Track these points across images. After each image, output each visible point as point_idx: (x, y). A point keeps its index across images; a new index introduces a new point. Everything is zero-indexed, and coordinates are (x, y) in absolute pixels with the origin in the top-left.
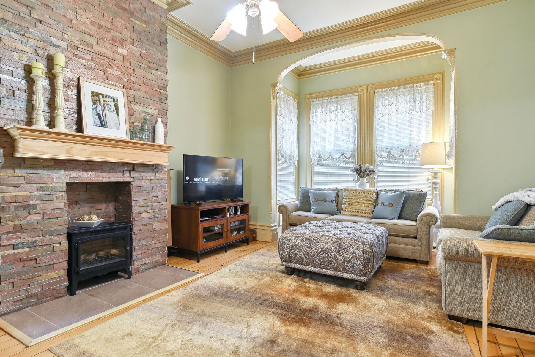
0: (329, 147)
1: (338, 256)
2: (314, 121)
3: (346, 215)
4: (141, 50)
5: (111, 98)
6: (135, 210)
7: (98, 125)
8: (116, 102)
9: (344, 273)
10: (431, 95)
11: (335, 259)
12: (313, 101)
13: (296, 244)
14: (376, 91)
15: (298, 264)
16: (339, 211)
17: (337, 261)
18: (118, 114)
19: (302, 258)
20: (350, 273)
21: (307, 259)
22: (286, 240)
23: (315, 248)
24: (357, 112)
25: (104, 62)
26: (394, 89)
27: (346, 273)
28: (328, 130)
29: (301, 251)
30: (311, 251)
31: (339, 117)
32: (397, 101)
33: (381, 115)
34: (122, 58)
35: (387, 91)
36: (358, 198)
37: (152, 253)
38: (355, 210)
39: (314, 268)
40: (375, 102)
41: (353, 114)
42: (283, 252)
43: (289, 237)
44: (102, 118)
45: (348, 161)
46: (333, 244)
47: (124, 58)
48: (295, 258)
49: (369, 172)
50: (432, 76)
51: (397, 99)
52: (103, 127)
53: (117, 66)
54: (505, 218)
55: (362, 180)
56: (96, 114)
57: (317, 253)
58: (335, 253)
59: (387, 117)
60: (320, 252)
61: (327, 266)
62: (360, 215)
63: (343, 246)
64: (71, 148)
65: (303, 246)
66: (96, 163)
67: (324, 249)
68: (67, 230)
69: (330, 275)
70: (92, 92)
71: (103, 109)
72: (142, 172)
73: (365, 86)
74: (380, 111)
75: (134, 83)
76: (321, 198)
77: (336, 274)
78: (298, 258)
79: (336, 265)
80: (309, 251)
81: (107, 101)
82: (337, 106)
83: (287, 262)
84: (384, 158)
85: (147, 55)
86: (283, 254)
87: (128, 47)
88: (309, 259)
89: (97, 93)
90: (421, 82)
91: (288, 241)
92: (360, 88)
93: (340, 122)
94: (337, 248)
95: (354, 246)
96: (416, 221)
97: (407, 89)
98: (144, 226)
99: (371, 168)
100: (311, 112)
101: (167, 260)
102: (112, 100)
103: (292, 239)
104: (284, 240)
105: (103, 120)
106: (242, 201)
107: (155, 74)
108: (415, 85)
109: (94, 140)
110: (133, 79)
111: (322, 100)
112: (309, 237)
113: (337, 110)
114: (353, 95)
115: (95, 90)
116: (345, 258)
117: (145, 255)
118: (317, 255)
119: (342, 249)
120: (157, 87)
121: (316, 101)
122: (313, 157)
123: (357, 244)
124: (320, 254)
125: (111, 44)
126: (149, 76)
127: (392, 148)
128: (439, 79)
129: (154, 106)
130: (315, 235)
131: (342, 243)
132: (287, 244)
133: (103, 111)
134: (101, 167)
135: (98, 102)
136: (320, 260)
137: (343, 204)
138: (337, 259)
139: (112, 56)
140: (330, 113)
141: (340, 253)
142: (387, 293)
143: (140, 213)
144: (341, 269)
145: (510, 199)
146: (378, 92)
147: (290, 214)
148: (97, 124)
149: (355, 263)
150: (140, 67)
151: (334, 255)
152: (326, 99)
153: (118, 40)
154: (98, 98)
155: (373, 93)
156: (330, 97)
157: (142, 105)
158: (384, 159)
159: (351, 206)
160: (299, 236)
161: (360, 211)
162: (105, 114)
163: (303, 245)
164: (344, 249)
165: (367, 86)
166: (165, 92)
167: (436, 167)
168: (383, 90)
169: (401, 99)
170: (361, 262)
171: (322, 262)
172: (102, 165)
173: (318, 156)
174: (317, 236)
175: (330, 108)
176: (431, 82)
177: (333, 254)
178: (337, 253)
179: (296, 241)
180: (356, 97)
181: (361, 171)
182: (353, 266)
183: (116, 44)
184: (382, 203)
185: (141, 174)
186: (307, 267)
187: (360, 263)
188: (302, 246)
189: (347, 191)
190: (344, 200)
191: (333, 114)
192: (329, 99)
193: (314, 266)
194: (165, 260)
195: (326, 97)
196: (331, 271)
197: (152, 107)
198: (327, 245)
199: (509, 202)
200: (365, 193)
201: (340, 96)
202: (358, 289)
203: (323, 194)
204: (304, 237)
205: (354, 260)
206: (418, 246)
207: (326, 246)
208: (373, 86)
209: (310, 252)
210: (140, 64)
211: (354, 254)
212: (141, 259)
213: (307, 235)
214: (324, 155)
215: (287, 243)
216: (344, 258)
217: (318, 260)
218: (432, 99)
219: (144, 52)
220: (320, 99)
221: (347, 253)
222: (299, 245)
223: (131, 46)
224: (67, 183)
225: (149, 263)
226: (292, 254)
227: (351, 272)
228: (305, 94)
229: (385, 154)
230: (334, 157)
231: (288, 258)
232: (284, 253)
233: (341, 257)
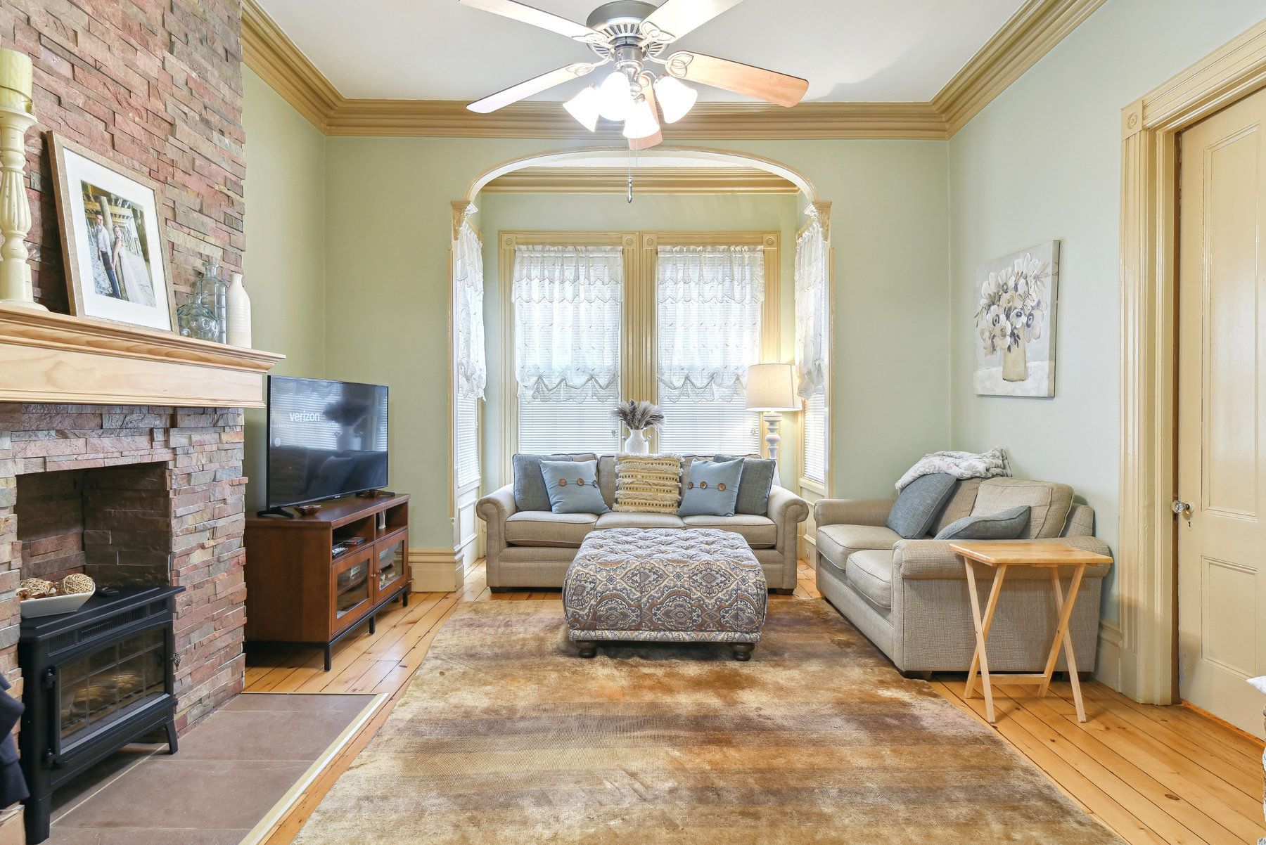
0: (561, 360)
1: (707, 600)
2: (525, 297)
3: (627, 512)
4: (188, 69)
5: (129, 207)
6: (178, 545)
7: (106, 292)
8: (140, 221)
9: (718, 633)
10: (759, 272)
11: (700, 607)
12: (520, 250)
13: (611, 586)
14: (660, 248)
15: (613, 630)
16: (611, 503)
17: (703, 610)
18: (147, 260)
19: (625, 615)
20: (729, 631)
21: (637, 616)
22: (586, 582)
23: (656, 590)
24: (620, 289)
25: (106, 91)
26: (695, 251)
27: (719, 631)
28: (556, 321)
29: (623, 600)
30: (647, 596)
31: (582, 295)
32: (701, 276)
33: (670, 299)
34: (146, 87)
35: (681, 251)
36: (650, 475)
37: (213, 666)
38: (644, 501)
39: (653, 633)
40: (658, 272)
41: (613, 291)
42: (578, 608)
43: (592, 573)
44: (114, 270)
45: (602, 392)
46: (695, 578)
47: (152, 88)
48: (608, 618)
49: (651, 417)
50: (761, 236)
51: (701, 270)
52: (118, 297)
53: (136, 109)
54: (929, 502)
55: (637, 436)
56: (99, 256)
57: (661, 599)
58: (699, 594)
59: (680, 305)
60: (668, 596)
61: (681, 623)
62: (655, 511)
63: (716, 578)
64: (59, 363)
65: (629, 588)
66: (89, 410)
67: (676, 588)
68: (18, 633)
69: (688, 641)
70: (85, 186)
71: (114, 240)
72: (192, 431)
73: (637, 233)
74: (668, 292)
75: (173, 163)
76: (569, 477)
77: (699, 637)
78: (617, 617)
79: (703, 619)
80: (641, 597)
81: (120, 216)
82: (577, 270)
83: (587, 629)
84: (675, 388)
85: (200, 84)
86: (578, 614)
87: (158, 53)
88: (641, 614)
89: (95, 189)
90: (743, 244)
91: (590, 582)
92: (626, 238)
93: (583, 306)
94: (704, 584)
95: (737, 575)
96: (766, 515)
97: (717, 253)
98: (197, 590)
99: (654, 409)
100: (516, 275)
101: (244, 678)
102: (129, 213)
103: (600, 576)
104: (580, 581)
105: (115, 275)
106: (392, 495)
107: (217, 143)
108: (732, 248)
109: (118, 342)
110: (171, 153)
111: (543, 251)
112: (638, 568)
113: (577, 278)
114: (611, 250)
115: (91, 181)
116: (720, 602)
117: (198, 676)
118: (662, 603)
119: (714, 584)
120: (222, 182)
121: (528, 250)
122: (523, 381)
123: (742, 570)
124: (668, 600)
125: (121, 40)
126: (206, 149)
127: (691, 368)
128: (772, 244)
129: (217, 237)
130: (651, 562)
131: (713, 572)
132: (588, 590)
133: (114, 245)
134: (98, 420)
135: (100, 217)
136: (667, 614)
137: (617, 488)
138: (704, 606)
139: (122, 76)
140: (562, 282)
141: (710, 593)
142: (786, 655)
143: (187, 554)
144: (711, 624)
145: (927, 470)
146: (664, 251)
147: (509, 519)
148: (104, 289)
149: (741, 610)
150: (185, 118)
151: (697, 598)
152: (552, 249)
153: (136, 28)
154: (98, 204)
155: (654, 252)
156: (560, 248)
157: (192, 232)
158: (676, 392)
159: (637, 493)
160: (615, 568)
161: (656, 502)
162: (120, 257)
163: (626, 586)
164: (718, 584)
165: (641, 234)
166: (238, 197)
167: (772, 411)
168: (674, 250)
169: (708, 273)
170: (752, 604)
171: (671, 618)
172: (101, 415)
173: (535, 379)
174: (657, 565)
175: (562, 272)
176: (760, 247)
177: (695, 597)
178: (705, 594)
179: (611, 580)
180: (619, 255)
181: (634, 415)
182: (736, 617)
183: (133, 42)
184: (703, 484)
185: (191, 437)
186: (636, 633)
187: (752, 608)
188: (625, 588)
189: (625, 461)
190: (618, 481)
191: (569, 288)
192: (559, 251)
193: (652, 628)
194: (240, 683)
195: (553, 244)
196: (689, 633)
197: (212, 240)
198: (682, 580)
199: (925, 475)
200: (663, 464)
201: (583, 248)
202: (738, 660)
203: (575, 469)
204: (628, 569)
205: (739, 603)
206: (779, 563)
207: (679, 583)
208: (654, 237)
209: (645, 599)
210: (186, 109)
211: (739, 591)
212: (191, 688)
213: (634, 565)
214: (549, 377)
215: (589, 586)
216: (718, 603)
217: (663, 614)
218: (762, 281)
219: (194, 75)
220: (539, 247)
221: (725, 591)
222: (618, 588)
223: (167, 55)
224: (19, 477)
225: (209, 696)
226: (602, 610)
227: (731, 627)
228: (499, 231)
229: (678, 382)
230: (571, 384)
231: (592, 619)
232: (580, 609)
233: (713, 601)
